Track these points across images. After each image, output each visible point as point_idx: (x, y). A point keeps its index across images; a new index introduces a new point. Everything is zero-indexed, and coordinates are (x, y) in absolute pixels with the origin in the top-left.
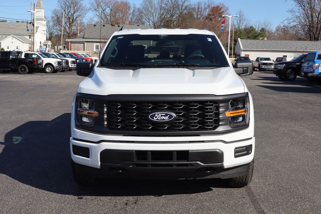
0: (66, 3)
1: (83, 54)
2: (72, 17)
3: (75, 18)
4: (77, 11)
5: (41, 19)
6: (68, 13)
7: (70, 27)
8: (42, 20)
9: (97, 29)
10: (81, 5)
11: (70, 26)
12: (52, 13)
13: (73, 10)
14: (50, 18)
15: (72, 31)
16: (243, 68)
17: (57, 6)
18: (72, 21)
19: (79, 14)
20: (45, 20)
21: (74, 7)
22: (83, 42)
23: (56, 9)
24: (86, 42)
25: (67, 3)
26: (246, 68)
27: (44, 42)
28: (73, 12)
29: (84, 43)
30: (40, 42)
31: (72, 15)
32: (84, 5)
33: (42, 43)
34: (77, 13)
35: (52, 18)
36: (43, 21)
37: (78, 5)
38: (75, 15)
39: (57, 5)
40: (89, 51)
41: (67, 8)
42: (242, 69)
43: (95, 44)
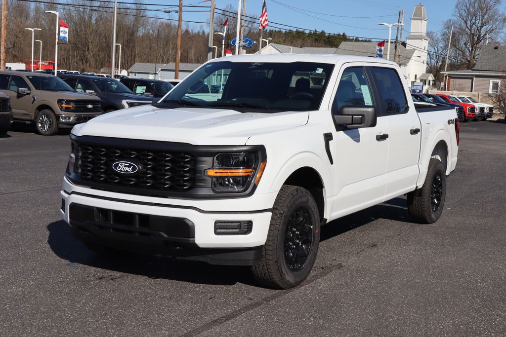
0: (468, 9)
1: (460, 98)
2: (478, 33)
3: (482, 35)
4: (488, 22)
5: (419, 38)
6: (471, 26)
7: (472, 50)
8: (421, 39)
9: (498, 54)
10: (495, 13)
11: (472, 48)
12: (443, 27)
13: (480, 21)
14: (439, 36)
15: (476, 58)
16: (353, 115)
17: (453, 15)
18: (476, 39)
19: (490, 27)
20: (427, 38)
21: (483, 16)
22: (472, 77)
23: (450, 20)
24: (477, 76)
25: (471, 9)
26: (361, 117)
27: (421, 77)
28: (479, 25)
29: (472, 79)
30: (416, 76)
31: (479, 30)
32: (500, 12)
33: (417, 77)
34: (487, 26)
35: (443, 35)
36: (423, 40)
37: (491, 12)
38: (483, 29)
39: (454, 13)
40: (477, 93)
41: (470, 18)
42: (351, 116)
43: (492, 81)
